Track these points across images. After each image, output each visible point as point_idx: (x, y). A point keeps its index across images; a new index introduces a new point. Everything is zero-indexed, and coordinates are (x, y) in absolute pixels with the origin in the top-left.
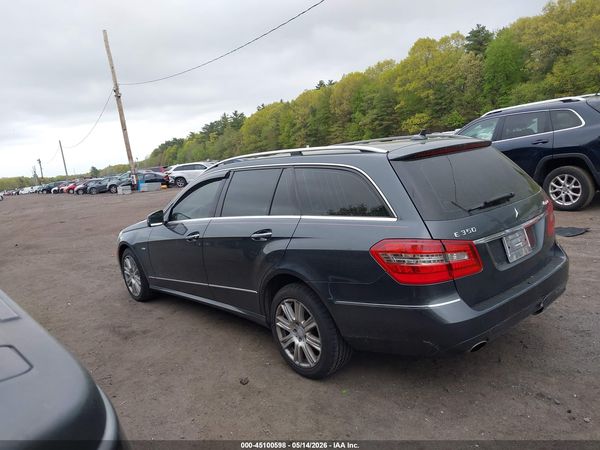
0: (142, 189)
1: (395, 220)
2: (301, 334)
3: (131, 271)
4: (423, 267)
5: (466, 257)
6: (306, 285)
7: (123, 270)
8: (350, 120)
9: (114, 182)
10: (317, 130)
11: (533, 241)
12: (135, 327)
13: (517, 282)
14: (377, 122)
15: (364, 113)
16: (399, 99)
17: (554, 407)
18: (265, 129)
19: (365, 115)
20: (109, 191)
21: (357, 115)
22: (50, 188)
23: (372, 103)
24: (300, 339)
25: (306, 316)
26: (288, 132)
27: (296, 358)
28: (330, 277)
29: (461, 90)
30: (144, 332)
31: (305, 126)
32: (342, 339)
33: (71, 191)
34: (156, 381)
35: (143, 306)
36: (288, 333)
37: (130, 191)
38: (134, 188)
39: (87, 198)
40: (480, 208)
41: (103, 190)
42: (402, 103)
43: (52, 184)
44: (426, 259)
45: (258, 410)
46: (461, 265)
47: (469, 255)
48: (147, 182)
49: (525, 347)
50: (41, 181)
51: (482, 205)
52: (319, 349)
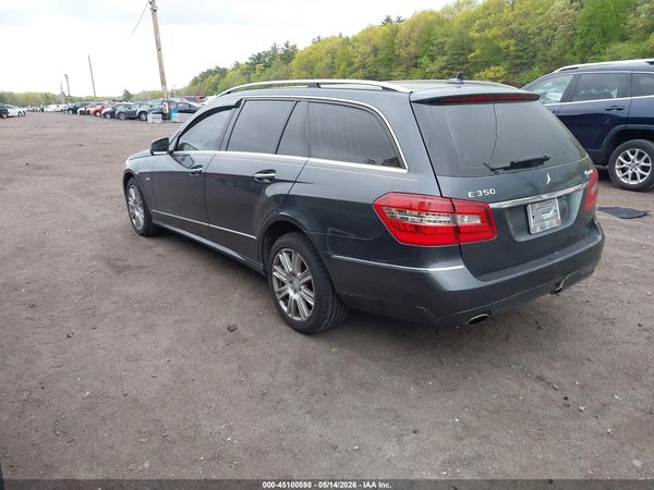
0: (173, 119)
1: (405, 171)
2: (297, 287)
3: (135, 202)
4: (426, 227)
5: (478, 222)
6: (304, 235)
7: (128, 201)
8: (416, 66)
9: (145, 108)
10: (377, 72)
11: (564, 213)
12: (132, 261)
13: (538, 256)
14: (446, 71)
15: (433, 59)
16: (474, 46)
17: (551, 393)
18: (319, 65)
19: (433, 60)
20: (139, 118)
21: (425, 60)
22: (76, 109)
23: (443, 48)
24: (295, 291)
25: (303, 268)
26: (344, 71)
27: (290, 311)
28: (330, 229)
29: (548, 43)
30: (140, 268)
31: (364, 67)
32: (337, 297)
33: (98, 114)
34: (140, 318)
35: (144, 241)
36: (284, 284)
37: (161, 120)
38: (166, 117)
39: (115, 124)
40: (505, 168)
41: (132, 117)
42: (477, 52)
43: (78, 104)
44: (432, 218)
45: (238, 359)
46: (471, 230)
47: (482, 218)
48: (180, 112)
49: (540, 328)
50: (69, 99)
51: (508, 164)
52: (312, 304)
